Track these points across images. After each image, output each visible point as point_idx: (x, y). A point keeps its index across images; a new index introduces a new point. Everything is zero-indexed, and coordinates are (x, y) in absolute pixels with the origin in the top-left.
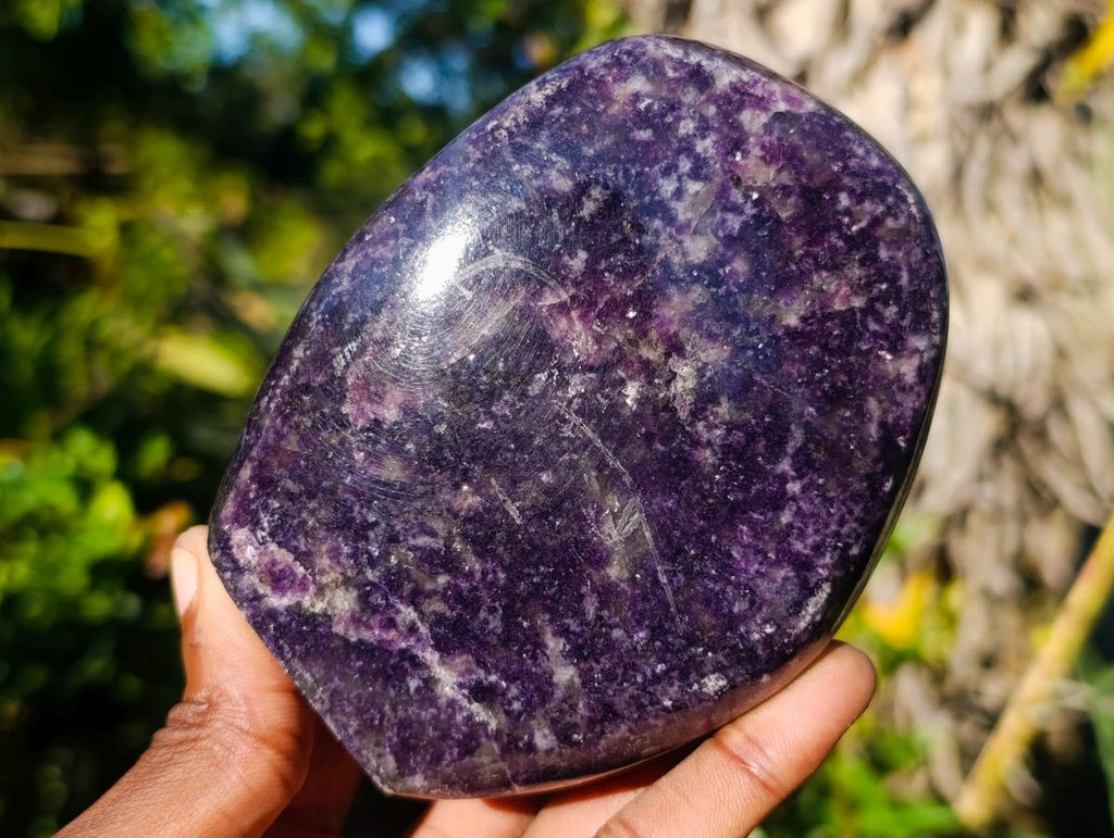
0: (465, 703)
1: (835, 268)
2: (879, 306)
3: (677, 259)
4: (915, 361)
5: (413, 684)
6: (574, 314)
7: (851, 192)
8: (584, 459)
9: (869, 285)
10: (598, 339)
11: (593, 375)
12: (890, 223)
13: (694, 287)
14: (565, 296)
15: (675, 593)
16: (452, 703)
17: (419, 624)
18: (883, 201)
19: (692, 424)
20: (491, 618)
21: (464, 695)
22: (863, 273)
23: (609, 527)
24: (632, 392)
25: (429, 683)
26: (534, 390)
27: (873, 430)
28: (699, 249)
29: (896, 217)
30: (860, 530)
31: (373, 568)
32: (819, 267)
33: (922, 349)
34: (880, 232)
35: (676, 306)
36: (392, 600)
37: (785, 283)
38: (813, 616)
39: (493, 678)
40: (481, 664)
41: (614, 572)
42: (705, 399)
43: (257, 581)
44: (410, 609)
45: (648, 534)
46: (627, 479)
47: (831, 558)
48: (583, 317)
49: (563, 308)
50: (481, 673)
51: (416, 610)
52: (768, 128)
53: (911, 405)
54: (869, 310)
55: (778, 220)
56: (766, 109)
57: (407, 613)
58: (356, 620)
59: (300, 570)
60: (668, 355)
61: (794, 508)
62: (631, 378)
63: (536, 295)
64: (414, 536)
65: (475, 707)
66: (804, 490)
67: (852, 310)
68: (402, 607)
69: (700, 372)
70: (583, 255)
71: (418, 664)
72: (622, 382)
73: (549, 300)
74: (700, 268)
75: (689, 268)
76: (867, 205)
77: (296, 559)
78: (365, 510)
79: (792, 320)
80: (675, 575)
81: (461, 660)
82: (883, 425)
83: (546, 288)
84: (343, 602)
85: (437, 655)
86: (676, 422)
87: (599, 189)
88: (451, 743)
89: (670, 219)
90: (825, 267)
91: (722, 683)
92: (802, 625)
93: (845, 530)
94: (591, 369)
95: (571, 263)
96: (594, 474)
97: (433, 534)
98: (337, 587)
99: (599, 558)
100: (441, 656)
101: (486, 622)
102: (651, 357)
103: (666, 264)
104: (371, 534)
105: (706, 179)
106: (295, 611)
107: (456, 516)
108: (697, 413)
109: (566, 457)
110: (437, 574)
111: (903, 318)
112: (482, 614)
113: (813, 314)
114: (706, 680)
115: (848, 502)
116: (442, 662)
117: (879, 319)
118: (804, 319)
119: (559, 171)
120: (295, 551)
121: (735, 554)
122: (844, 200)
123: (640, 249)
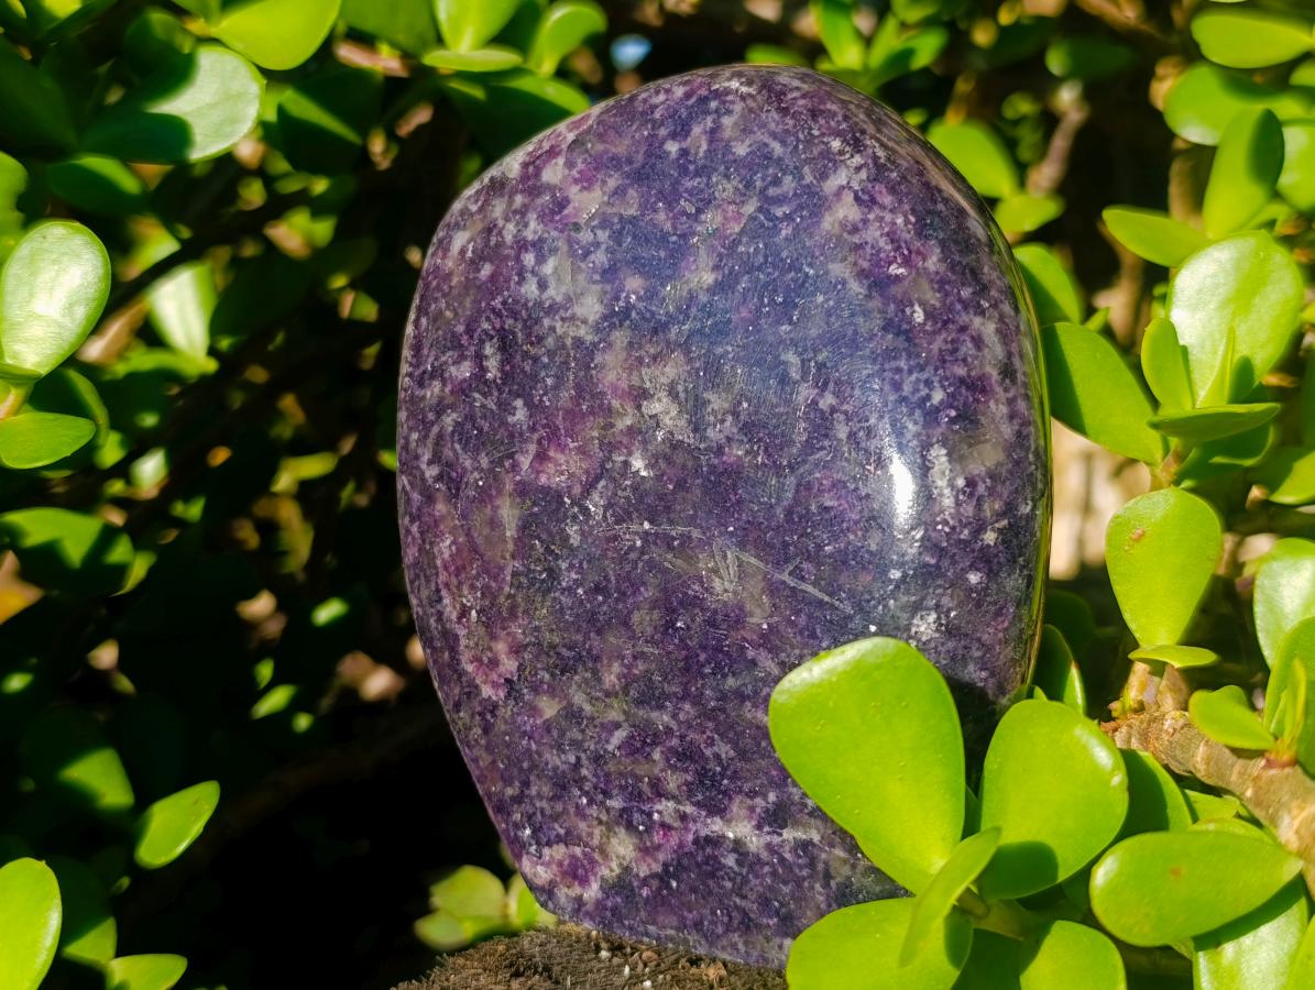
0: (776, 839)
1: (706, 203)
2: (772, 192)
3: (582, 332)
4: (849, 197)
5: (730, 861)
6: (551, 453)
7: (673, 136)
8: (655, 553)
9: (749, 185)
10: (582, 451)
11: (602, 483)
12: (727, 121)
13: (612, 338)
14: (532, 448)
15: (815, 584)
16: (769, 847)
17: (682, 808)
18: (707, 112)
19: (704, 438)
20: (715, 748)
21: (769, 833)
22: (735, 183)
23: (717, 584)
24: (638, 463)
25: (738, 846)
26: (575, 540)
27: (856, 288)
28: (591, 308)
29: (729, 112)
30: (924, 376)
31: (611, 797)
32: (695, 217)
33: (845, 183)
34: (727, 134)
35: (612, 370)
36: (646, 808)
37: (676, 257)
38: (952, 485)
39: (772, 797)
40: (752, 794)
41: (759, 619)
42: (695, 409)
43: (566, 890)
44: (664, 802)
45: (753, 560)
46: (696, 534)
47: (916, 423)
48: (562, 448)
49: (541, 457)
50: (759, 801)
51: (667, 799)
52: (570, 165)
53: (878, 233)
54: (767, 202)
55: (633, 220)
56: (558, 154)
57: (667, 806)
58: (646, 851)
59: (578, 851)
60: (639, 407)
61: (842, 417)
62: (630, 454)
63: (515, 467)
64: (608, 742)
65: (789, 834)
66: (836, 394)
67: (752, 218)
68: (658, 807)
69: (672, 393)
70: (519, 403)
71: (715, 841)
72: (626, 464)
73: (525, 461)
74: (605, 318)
75: (597, 329)
76: (697, 130)
77: (566, 845)
78: (563, 756)
79: (709, 278)
80: (802, 570)
81: (737, 807)
82: (862, 274)
83: (516, 456)
84: (623, 847)
85: (717, 819)
86: (690, 450)
87: (488, 345)
88: (806, 884)
89: (553, 309)
90: (699, 211)
91: (933, 617)
92: (948, 502)
93: (907, 389)
94: (597, 479)
95: (516, 418)
96: (669, 556)
97: (617, 726)
98: (608, 838)
99: (737, 617)
100: (722, 818)
101: (717, 756)
102: (629, 422)
103: (578, 342)
104: (584, 772)
105: (554, 251)
106: (609, 889)
107: (616, 695)
108: (697, 427)
109: (640, 564)
110: (649, 754)
111: (802, 178)
112: (708, 752)
113: (720, 256)
114: (914, 630)
115: (887, 366)
116: (728, 822)
117: (780, 200)
118: (716, 268)
119: (454, 363)
120: (559, 839)
121: (828, 503)
122: (672, 147)
123: (551, 354)
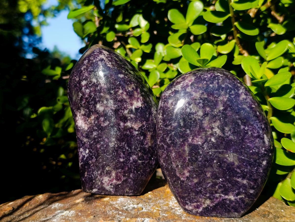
0: (237, 198)
1: (220, 95)
2: (231, 93)
3: (199, 118)
4: (243, 94)
5: (228, 202)
6: (195, 138)
7: (211, 83)
8: (217, 154)
9: (226, 92)
10: (201, 138)
11: (206, 143)
12: (220, 81)
13: (205, 119)
14: (191, 137)
15: (247, 157)
16: (235, 199)
17: (220, 195)
18: (216, 79)
19: (225, 135)
20: (228, 185)
21: (236, 197)
22: (224, 92)
23: (229, 159)
24: (213, 140)
25: (230, 200)
26: (201, 153)
27: (248, 109)
28: (201, 113)
29: (220, 79)
30: (261, 123)
31: (207, 194)
32: (218, 98)
33: (242, 92)
34: (220, 83)
35: (206, 123)
36: (214, 195)
37: (215, 104)
38: (267, 140)
39: (237, 191)
40: (233, 191)
41: (236, 164)
42: (223, 130)
43: (195, 210)
44: (217, 194)
45: (235, 154)
46: (225, 151)
47: (261, 131)
48: (197, 137)
49: (193, 139)
50: (235, 192)
51: (218, 194)
52: (192, 88)
53: (249, 100)
54: (230, 95)
55: (206, 98)
56: (189, 86)
57: (217, 195)
58: (212, 202)
59: (199, 203)
60: (212, 130)
61: (249, 131)
62: (211, 138)
63: (188, 141)
64: (207, 185)
65: (239, 197)
66: (248, 127)
67: (228, 98)
68: (216, 195)
69: (218, 127)
70: (188, 130)
71: (226, 199)
72: (210, 140)
73: (190, 140)
74: (204, 115)
75: (202, 117)
76: (215, 83)
77: (197, 203)
78: (198, 189)
79: (222, 108)
80: (244, 156)
81: (230, 194)
82: (248, 107)
83: (188, 139)
84: (208, 202)
85: (227, 196)
86: (223, 137)
87: (180, 120)
88: (240, 204)
89: (193, 114)
90: (218, 97)
91: (265, 161)
92: (267, 143)
93: (259, 126)
94: (205, 142)
95: (187, 132)
96: (220, 155)
97: (209, 183)
98: (205, 201)
99: (233, 164)
100: (227, 195)
101: (228, 186)
102: (210, 133)
103: (199, 119)
104: (202, 191)
105: (192, 103)
106: (204, 209)
107: (210, 178)
108: (224, 133)
109: (214, 156)
110: (215, 187)
111: (235, 91)
112: (227, 186)
113: (224, 104)
114: (263, 163)
115: (255, 122)
116: (228, 196)
117: (232, 95)
118: (223, 106)
119: (173, 123)
120: (195, 202)
121: (249, 145)
122: (211, 86)
123: (194, 121)
